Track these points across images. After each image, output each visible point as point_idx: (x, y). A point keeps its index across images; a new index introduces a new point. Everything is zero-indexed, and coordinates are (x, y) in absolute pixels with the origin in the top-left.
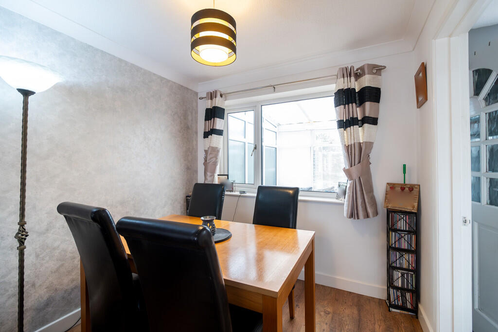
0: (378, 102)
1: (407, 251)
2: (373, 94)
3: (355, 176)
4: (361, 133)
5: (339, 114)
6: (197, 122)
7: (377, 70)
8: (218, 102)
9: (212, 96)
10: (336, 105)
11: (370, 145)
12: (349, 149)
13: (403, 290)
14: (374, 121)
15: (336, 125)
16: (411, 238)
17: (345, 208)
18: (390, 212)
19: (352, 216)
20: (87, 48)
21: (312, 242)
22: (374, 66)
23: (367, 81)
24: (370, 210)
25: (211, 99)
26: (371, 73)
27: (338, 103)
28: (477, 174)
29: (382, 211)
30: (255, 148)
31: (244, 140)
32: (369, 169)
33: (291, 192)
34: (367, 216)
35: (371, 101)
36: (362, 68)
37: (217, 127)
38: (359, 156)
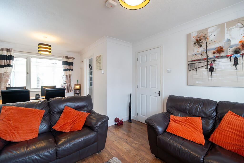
0: (73, 65)
3: (68, 82)
4: (68, 72)
5: (64, 67)
7: (73, 58)
11: (71, 75)
14: (72, 70)
15: (63, 69)
17: (66, 90)
18: (75, 90)
19: (67, 92)
23: (71, 61)
26: (72, 59)
27: (63, 64)
28: (91, 81)
29: (73, 90)
30: (28, 73)
32: (70, 81)
34: (70, 91)
35: (71, 65)
36: (70, 57)
37: (11, 64)
38: (68, 78)
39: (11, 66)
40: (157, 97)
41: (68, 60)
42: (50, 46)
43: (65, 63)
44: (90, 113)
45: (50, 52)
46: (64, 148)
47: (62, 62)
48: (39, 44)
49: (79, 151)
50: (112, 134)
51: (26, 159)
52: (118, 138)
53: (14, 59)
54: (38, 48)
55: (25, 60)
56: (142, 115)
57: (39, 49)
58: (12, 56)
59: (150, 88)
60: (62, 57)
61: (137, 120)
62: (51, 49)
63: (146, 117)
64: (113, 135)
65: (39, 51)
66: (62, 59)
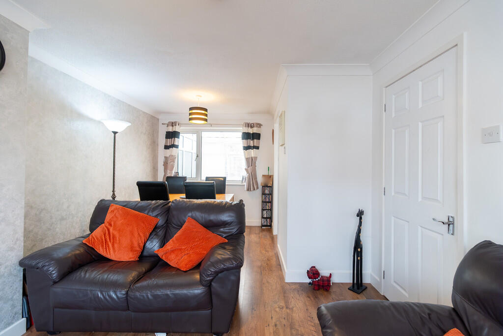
0: (259, 139)
1: (268, 202)
2: (257, 136)
3: (250, 172)
4: (253, 153)
5: (243, 143)
6: (158, 138)
7: (259, 125)
8: (177, 129)
9: (173, 124)
10: (242, 139)
11: (256, 158)
12: (247, 159)
13: (266, 218)
14: (257, 148)
15: (242, 148)
16: (269, 197)
17: (245, 186)
18: (263, 187)
19: (248, 190)
20: (118, 101)
21: (233, 197)
22: (258, 124)
23: (255, 130)
24: (255, 187)
25: (172, 126)
26: (257, 127)
30: (197, 156)
31: (191, 151)
32: (255, 169)
33: (222, 179)
34: (254, 189)
35: (257, 139)
36: (253, 124)
37: (176, 143)
38: (251, 163)
39: (177, 147)
40: (443, 235)
41: (251, 131)
42: (206, 110)
43: (247, 136)
44: (227, 241)
45: (206, 120)
46: (138, 296)
47: (241, 134)
48: (191, 109)
49: (170, 313)
50: (282, 304)
51: (88, 290)
52: (284, 322)
53: (181, 136)
54: (190, 115)
55: (195, 136)
56: (395, 282)
57: (191, 117)
58: (177, 132)
59: (420, 200)
60: (242, 126)
61: (382, 294)
62: (206, 115)
63: (407, 295)
64: (283, 308)
65: (190, 119)
66: (242, 128)
